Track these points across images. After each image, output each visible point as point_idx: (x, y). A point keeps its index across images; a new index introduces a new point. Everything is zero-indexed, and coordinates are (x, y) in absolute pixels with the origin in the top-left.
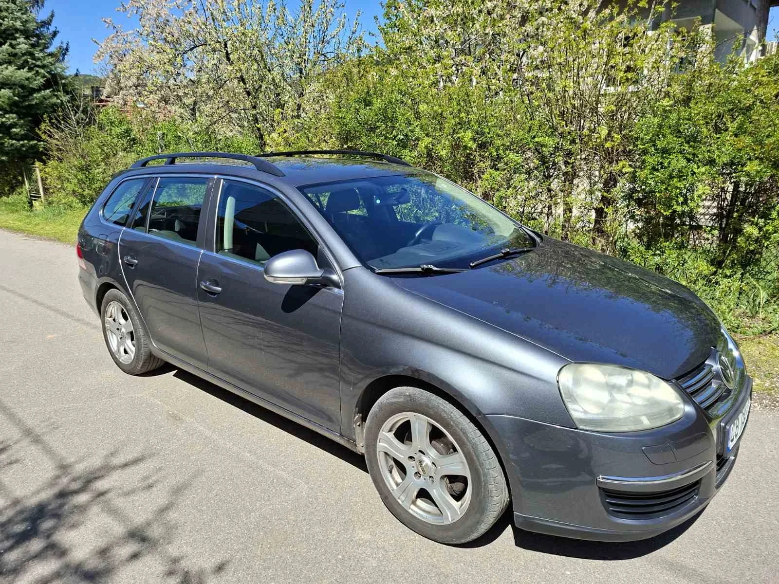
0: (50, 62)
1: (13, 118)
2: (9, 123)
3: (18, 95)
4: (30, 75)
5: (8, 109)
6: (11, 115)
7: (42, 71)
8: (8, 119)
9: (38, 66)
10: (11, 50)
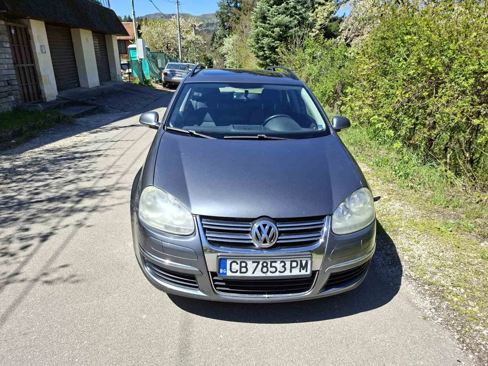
0: (303, 12)
1: (278, 44)
2: (275, 46)
3: (282, 31)
4: (291, 19)
5: (277, 38)
6: (277, 42)
7: (297, 17)
8: (276, 44)
9: (296, 14)
10: (286, 6)
